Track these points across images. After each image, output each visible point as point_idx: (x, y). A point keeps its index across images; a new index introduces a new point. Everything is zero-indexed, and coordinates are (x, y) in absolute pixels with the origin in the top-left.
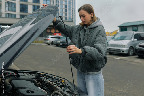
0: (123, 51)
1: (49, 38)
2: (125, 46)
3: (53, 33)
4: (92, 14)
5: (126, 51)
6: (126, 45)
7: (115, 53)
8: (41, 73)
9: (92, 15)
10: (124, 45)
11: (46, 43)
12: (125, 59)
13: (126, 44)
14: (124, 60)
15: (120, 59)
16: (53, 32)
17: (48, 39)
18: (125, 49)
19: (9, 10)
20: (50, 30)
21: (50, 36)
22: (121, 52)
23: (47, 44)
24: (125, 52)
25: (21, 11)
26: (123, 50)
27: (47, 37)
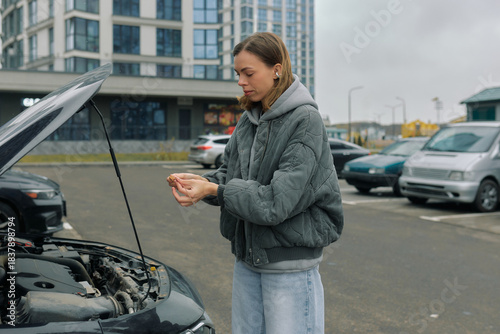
0: (456, 195)
1: (207, 145)
2: (466, 176)
3: (227, 127)
4: (278, 68)
5: (467, 193)
6: (469, 173)
7: (430, 201)
8: (108, 248)
9: (277, 70)
10: (462, 173)
11: (198, 163)
12: (459, 223)
13: (469, 169)
14: (455, 226)
15: (441, 222)
16: (228, 123)
17: (204, 148)
18: (466, 187)
19: (76, 47)
20: (216, 116)
21: (212, 137)
22: (451, 196)
23: (201, 166)
24: (464, 198)
25: (116, 49)
26: (455, 191)
27: (201, 139)
